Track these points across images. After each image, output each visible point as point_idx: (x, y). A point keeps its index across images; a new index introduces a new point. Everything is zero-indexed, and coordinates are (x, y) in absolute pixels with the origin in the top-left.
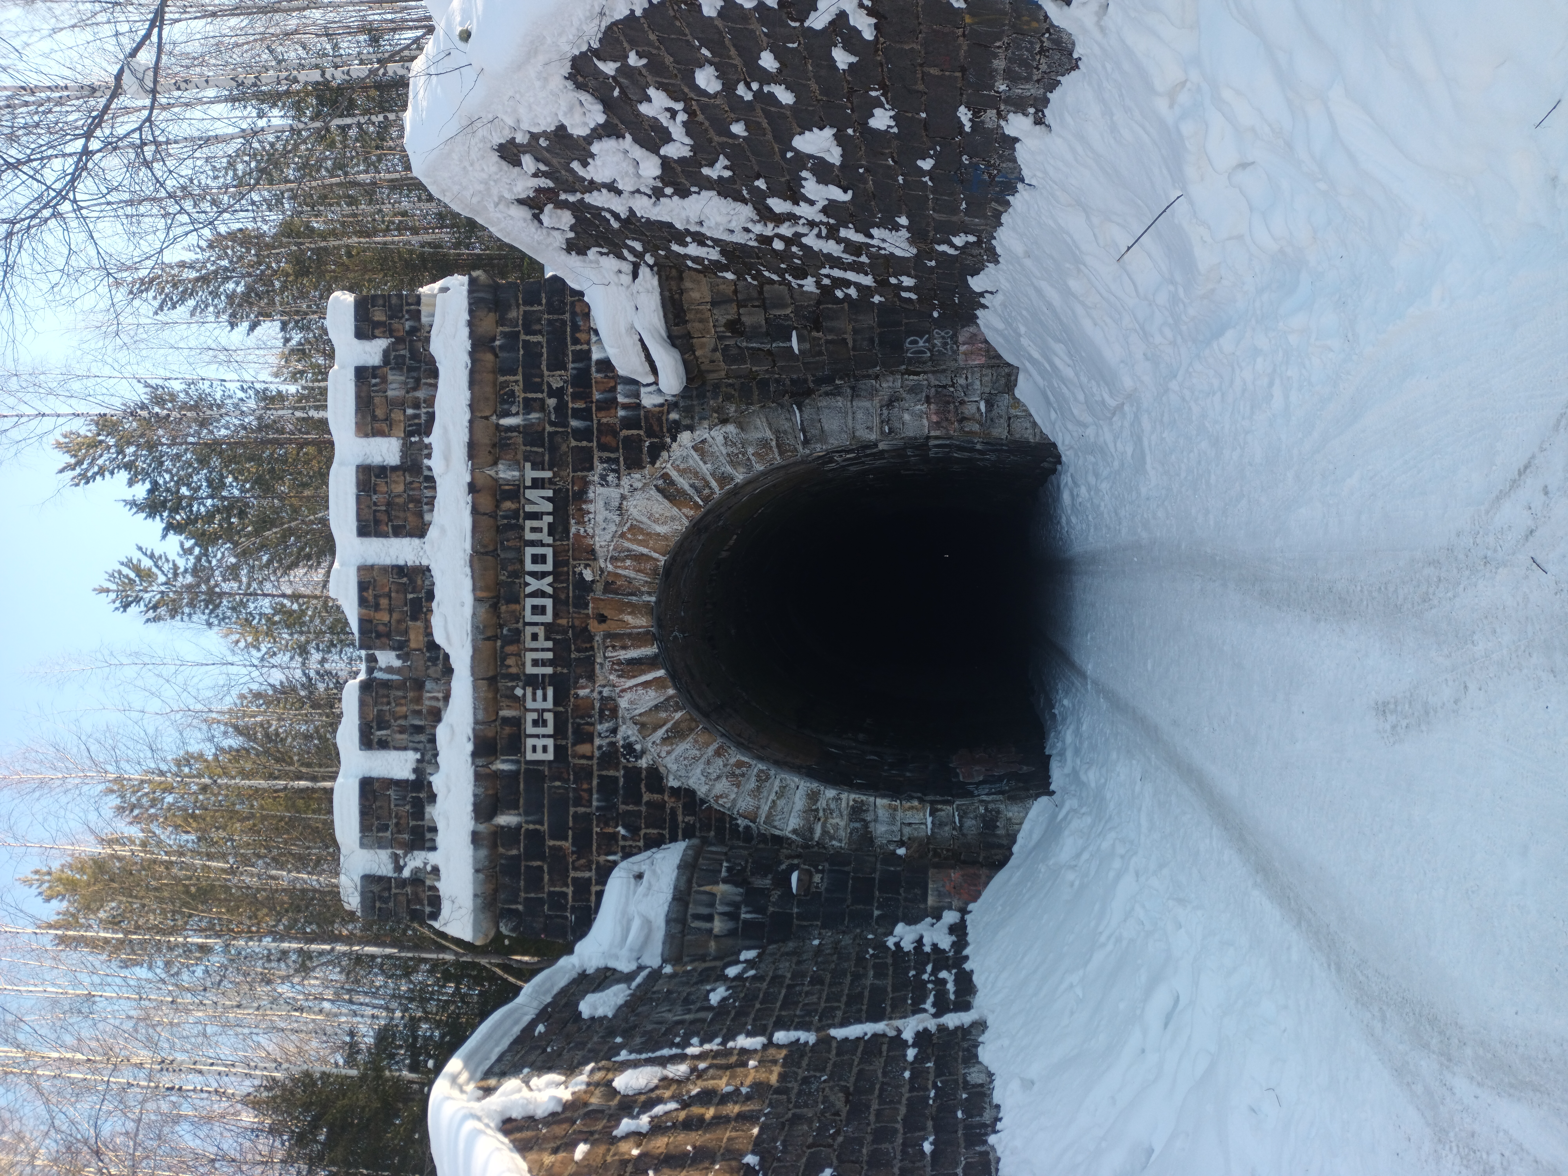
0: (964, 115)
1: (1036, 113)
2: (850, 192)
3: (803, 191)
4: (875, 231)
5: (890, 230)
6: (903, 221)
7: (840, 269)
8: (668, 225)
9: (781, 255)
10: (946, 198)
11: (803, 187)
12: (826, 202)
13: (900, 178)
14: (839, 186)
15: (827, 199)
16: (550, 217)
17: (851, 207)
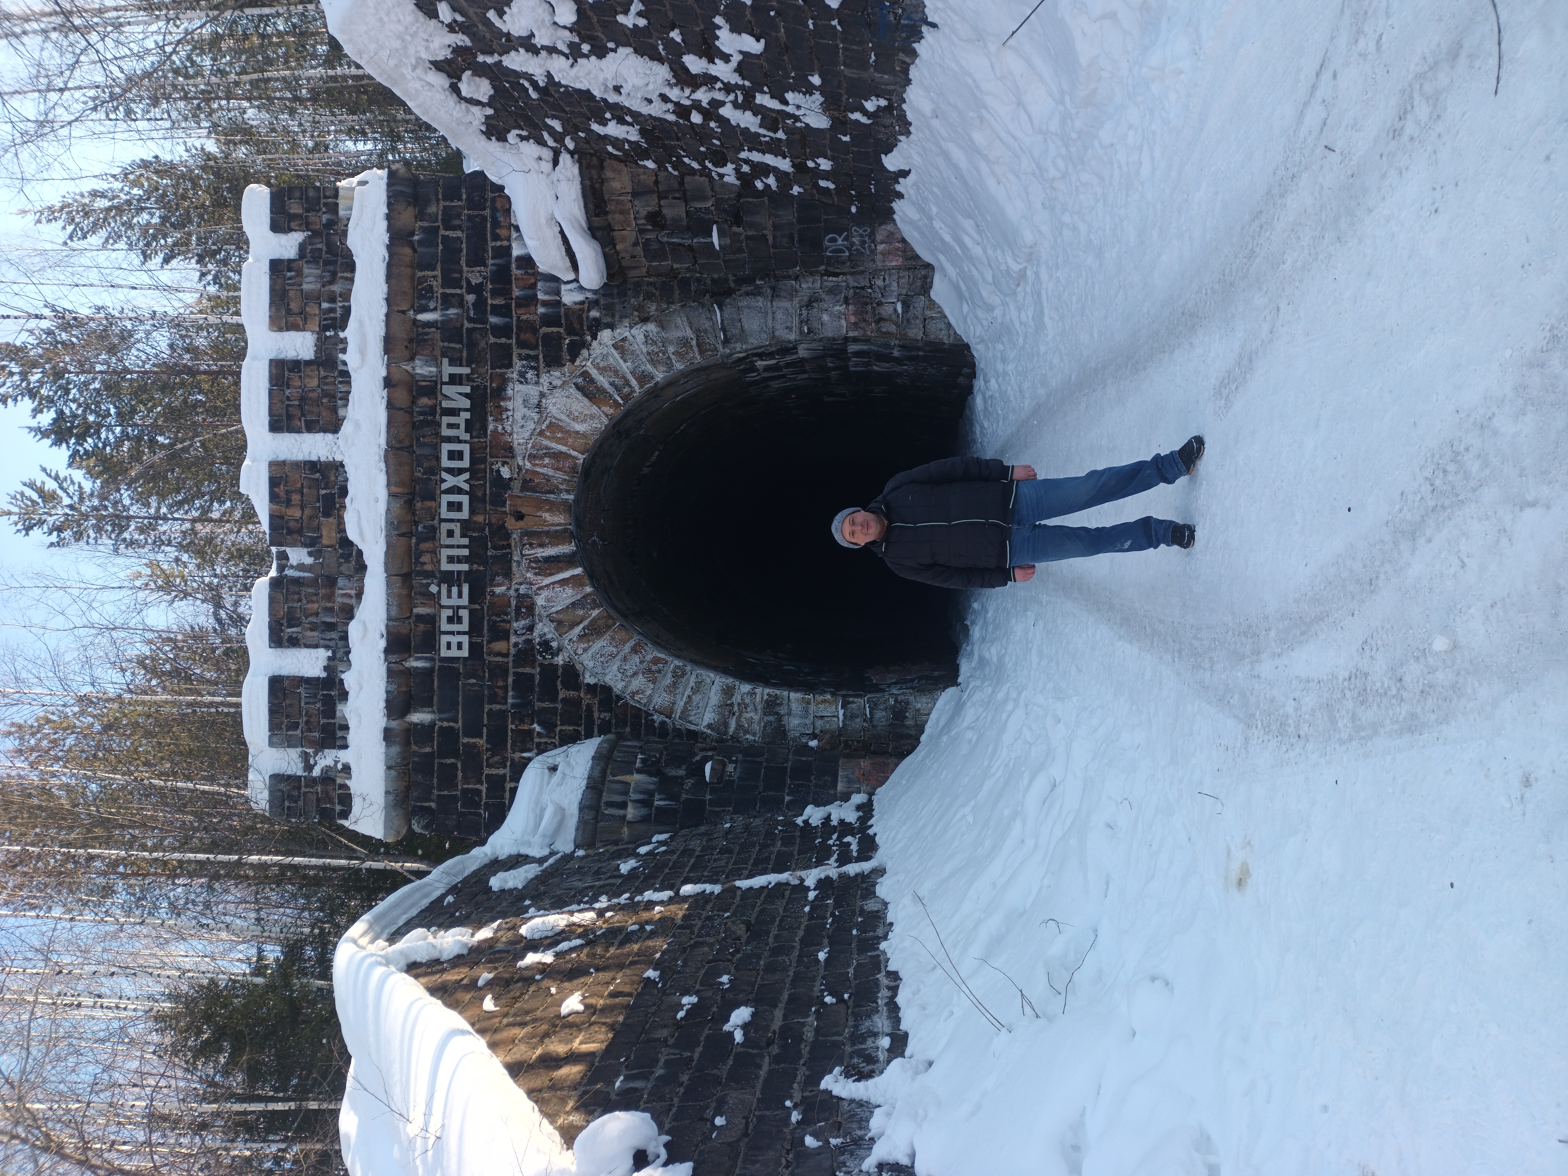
2: (763, 41)
3: (717, 43)
4: (790, 96)
5: (804, 94)
6: (816, 80)
7: (758, 151)
8: (587, 95)
9: (700, 134)
10: (855, 47)
11: (718, 38)
12: (740, 57)
13: (810, 22)
14: (752, 34)
15: (741, 52)
16: (469, 84)
17: (765, 64)
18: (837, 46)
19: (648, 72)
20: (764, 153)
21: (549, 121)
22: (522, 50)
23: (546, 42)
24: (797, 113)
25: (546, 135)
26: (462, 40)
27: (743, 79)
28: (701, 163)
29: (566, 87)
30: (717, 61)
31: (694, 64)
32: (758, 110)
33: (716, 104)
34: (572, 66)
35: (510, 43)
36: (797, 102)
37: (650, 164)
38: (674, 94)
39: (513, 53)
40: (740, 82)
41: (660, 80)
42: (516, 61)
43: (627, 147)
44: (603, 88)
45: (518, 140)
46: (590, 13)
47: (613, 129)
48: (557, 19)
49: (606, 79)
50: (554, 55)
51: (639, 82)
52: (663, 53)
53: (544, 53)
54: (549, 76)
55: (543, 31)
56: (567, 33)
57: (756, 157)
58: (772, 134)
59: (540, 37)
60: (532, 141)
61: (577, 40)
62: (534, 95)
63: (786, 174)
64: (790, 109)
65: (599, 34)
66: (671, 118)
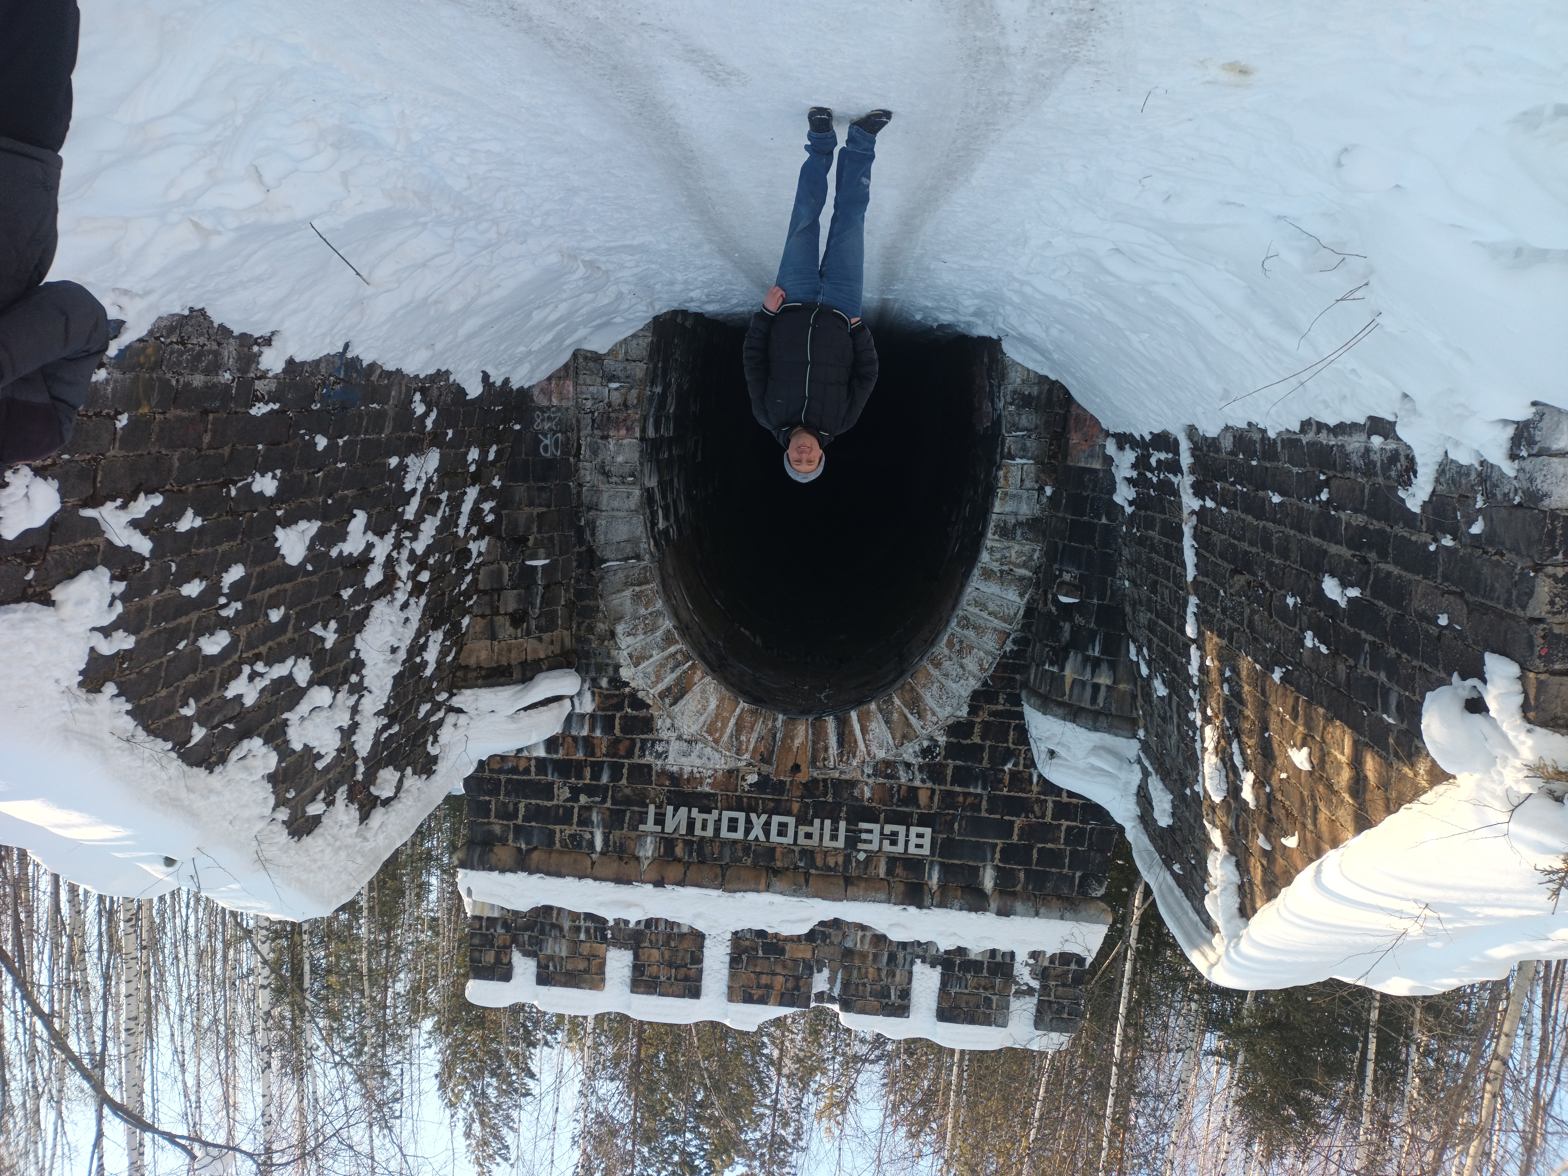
0: (259, 410)
1: (259, 345)
2: (355, 511)
3: (355, 555)
4: (408, 487)
5: (406, 472)
6: (394, 461)
7: (458, 518)
8: (398, 679)
9: (440, 572)
10: (364, 423)
11: (351, 554)
12: (370, 533)
13: (339, 465)
14: (348, 522)
15: (365, 533)
16: (383, 789)
17: (377, 509)
18: (362, 440)
19: (379, 621)
20: (460, 513)
21: (421, 715)
22: (354, 738)
23: (347, 716)
24: (424, 480)
25: (433, 719)
26: (341, 794)
27: (390, 531)
28: (467, 573)
29: (389, 698)
30: (372, 556)
31: (374, 577)
32: (420, 517)
33: (412, 557)
34: (370, 692)
35: (347, 749)
36: (414, 480)
37: (466, 621)
38: (401, 597)
39: (356, 747)
40: (393, 533)
41: (388, 610)
42: (363, 744)
43: (448, 643)
44: (392, 664)
45: (437, 745)
46: (323, 673)
47: (431, 655)
48: (327, 705)
49: (385, 661)
50: (360, 708)
51: (388, 629)
52: (362, 606)
53: (357, 718)
54: (378, 714)
55: (337, 717)
56: (340, 696)
57: (463, 521)
58: (443, 505)
59: (343, 721)
60: (438, 732)
61: (346, 687)
62: (396, 729)
63: (481, 492)
64: (420, 487)
65: (342, 665)
66: (423, 600)
